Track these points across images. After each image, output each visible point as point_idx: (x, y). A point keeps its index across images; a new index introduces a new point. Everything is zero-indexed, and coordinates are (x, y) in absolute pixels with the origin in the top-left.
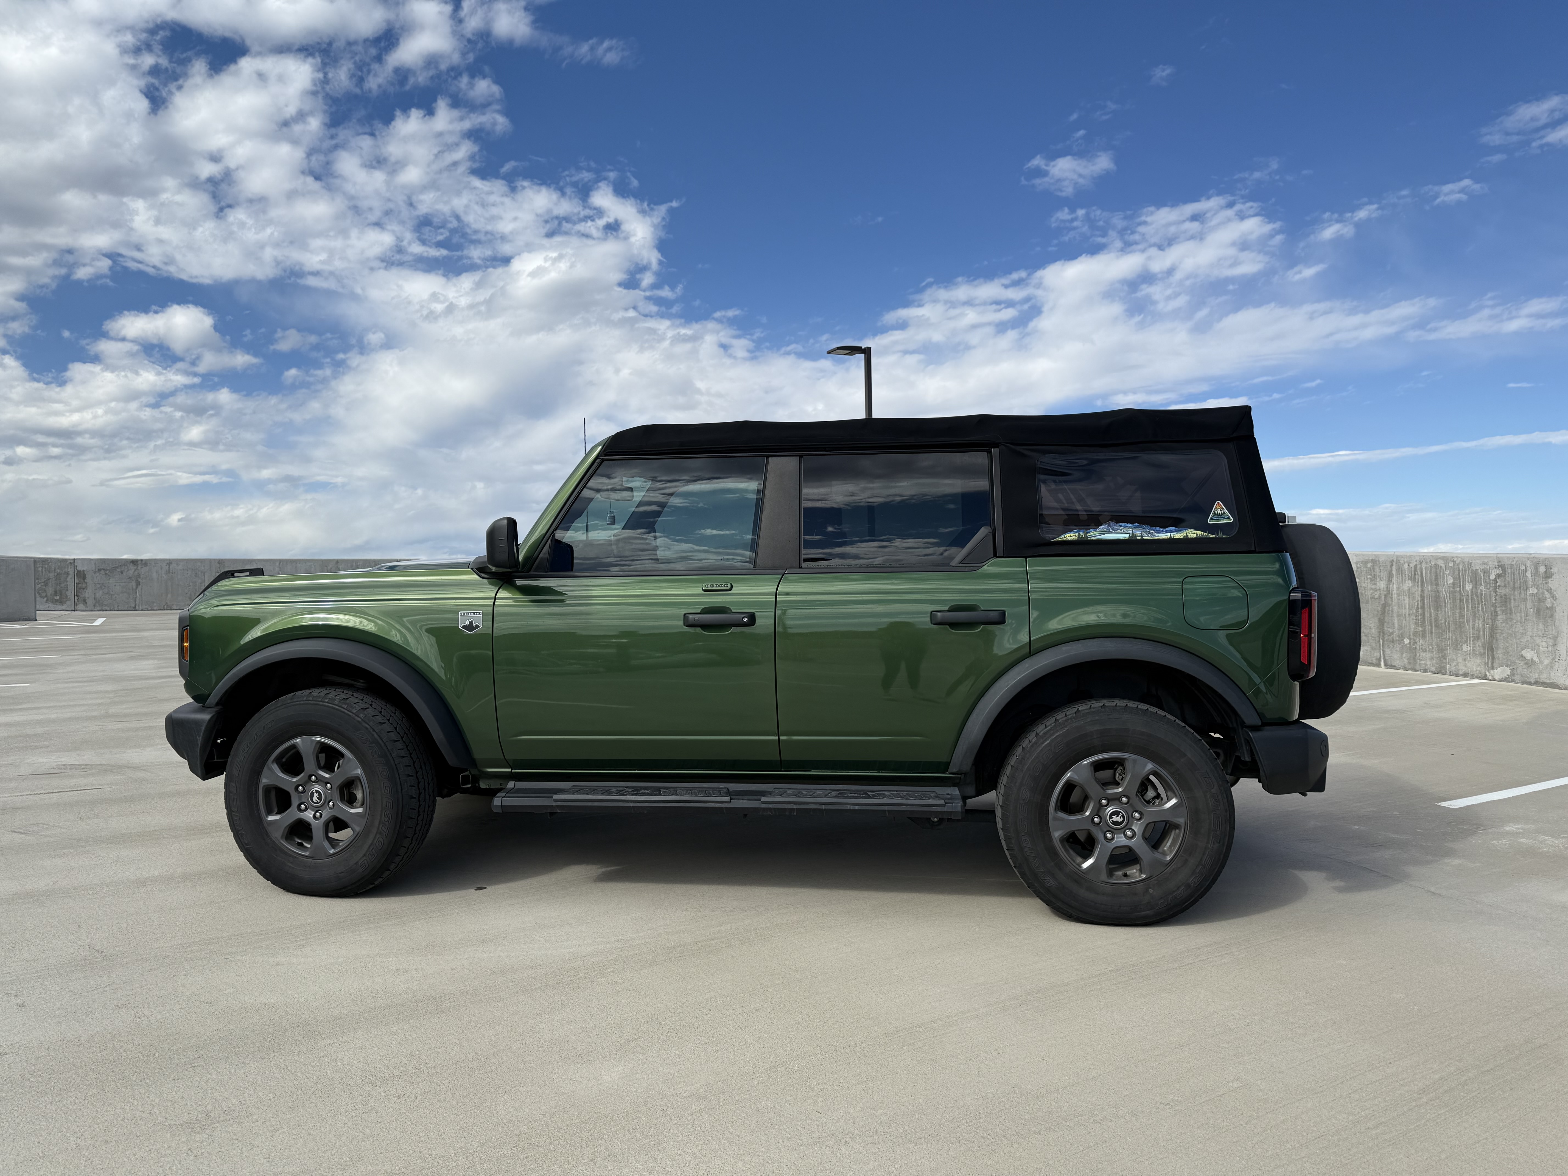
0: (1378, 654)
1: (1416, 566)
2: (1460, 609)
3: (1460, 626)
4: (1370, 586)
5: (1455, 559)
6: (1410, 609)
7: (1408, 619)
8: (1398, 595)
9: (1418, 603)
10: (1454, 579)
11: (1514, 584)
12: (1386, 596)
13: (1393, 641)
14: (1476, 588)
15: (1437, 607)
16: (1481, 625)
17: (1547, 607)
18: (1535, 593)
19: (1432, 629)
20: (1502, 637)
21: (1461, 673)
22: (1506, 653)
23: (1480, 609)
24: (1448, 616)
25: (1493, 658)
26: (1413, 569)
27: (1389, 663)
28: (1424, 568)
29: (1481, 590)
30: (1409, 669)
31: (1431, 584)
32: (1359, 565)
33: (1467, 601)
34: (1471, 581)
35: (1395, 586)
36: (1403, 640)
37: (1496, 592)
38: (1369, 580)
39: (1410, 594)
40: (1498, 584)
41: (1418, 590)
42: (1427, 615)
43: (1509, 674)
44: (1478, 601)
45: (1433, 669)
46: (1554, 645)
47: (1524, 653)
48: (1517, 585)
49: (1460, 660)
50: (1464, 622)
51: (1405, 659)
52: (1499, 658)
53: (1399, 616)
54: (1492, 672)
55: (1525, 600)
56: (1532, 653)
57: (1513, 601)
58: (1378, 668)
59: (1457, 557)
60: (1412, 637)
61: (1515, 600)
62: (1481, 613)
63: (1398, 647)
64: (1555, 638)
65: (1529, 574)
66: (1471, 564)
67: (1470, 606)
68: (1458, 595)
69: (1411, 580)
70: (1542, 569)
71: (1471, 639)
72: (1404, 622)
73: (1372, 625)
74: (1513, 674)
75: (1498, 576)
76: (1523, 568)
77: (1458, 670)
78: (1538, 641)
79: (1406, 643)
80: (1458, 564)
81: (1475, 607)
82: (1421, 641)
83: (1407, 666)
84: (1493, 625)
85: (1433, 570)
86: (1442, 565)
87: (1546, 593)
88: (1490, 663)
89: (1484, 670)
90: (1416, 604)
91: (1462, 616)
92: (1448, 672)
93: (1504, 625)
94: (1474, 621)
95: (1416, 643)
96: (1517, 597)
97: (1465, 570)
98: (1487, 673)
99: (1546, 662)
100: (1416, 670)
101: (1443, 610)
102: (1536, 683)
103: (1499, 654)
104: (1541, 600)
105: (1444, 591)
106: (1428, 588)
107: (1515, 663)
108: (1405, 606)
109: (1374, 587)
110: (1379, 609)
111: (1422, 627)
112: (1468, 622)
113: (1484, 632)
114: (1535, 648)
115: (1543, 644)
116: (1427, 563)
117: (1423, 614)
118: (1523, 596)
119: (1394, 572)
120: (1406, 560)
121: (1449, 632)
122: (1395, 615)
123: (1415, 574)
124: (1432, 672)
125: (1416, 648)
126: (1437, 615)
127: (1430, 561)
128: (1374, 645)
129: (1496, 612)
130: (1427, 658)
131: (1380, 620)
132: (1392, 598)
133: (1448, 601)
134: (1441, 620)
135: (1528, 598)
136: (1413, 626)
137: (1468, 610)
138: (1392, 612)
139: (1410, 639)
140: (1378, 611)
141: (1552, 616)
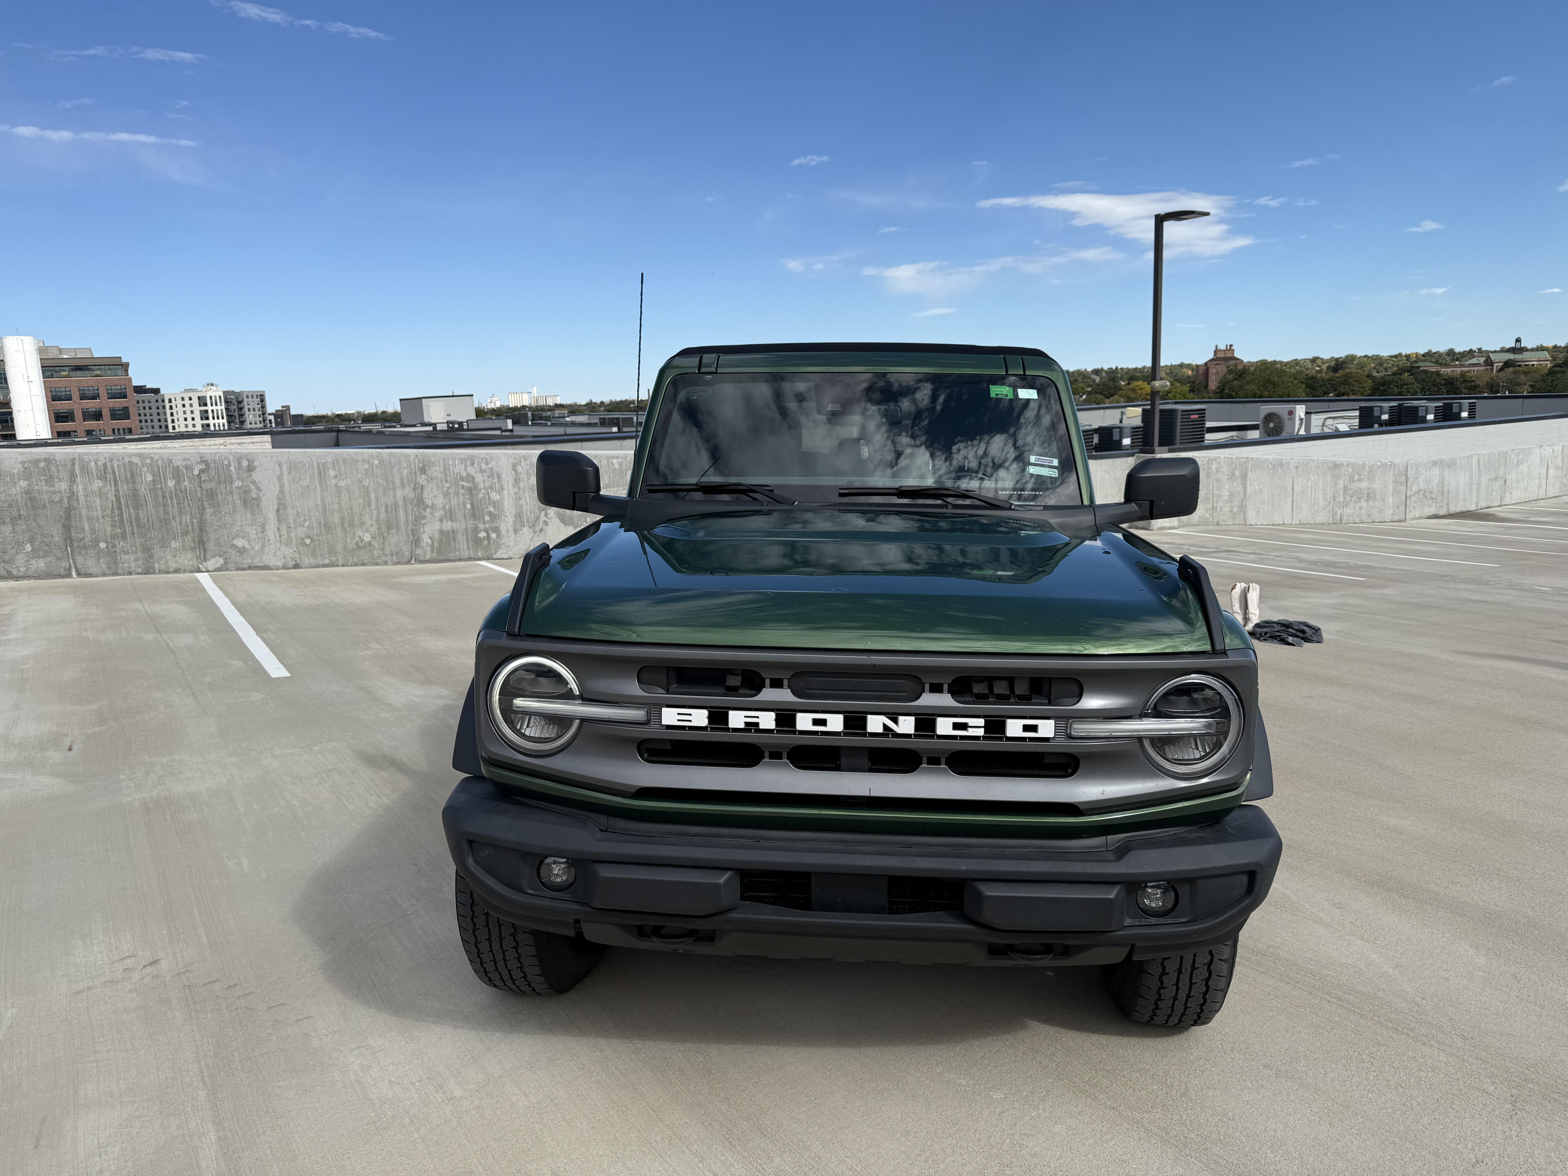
0: (68, 564)
1: (105, 465)
2: (164, 506)
3: (165, 523)
4: (45, 488)
5: (153, 456)
6: (103, 511)
7: (101, 521)
8: (86, 496)
9: (113, 504)
10: (154, 476)
11: (219, 477)
12: (69, 498)
13: (85, 547)
14: (180, 484)
15: (137, 506)
16: (188, 520)
17: (253, 498)
18: (240, 485)
19: (133, 529)
20: (212, 530)
21: (171, 570)
22: (218, 544)
23: (186, 504)
24: (152, 515)
25: (205, 551)
26: (102, 467)
27: (83, 571)
28: (116, 466)
29: (186, 486)
30: (109, 575)
31: (127, 482)
32: (26, 466)
33: (171, 497)
34: (174, 478)
35: (80, 487)
36: (98, 545)
37: (201, 487)
38: (44, 482)
39: (101, 494)
40: (202, 479)
41: (111, 490)
42: (125, 515)
43: (223, 563)
44: (183, 497)
45: (140, 570)
46: (263, 531)
47: (235, 542)
48: (222, 479)
49: (169, 557)
50: (169, 519)
51: (103, 565)
52: (210, 550)
53: (89, 519)
54: (205, 564)
55: (231, 493)
56: (243, 541)
57: (219, 495)
58: (68, 580)
59: (155, 453)
60: (109, 540)
61: (221, 493)
62: (187, 508)
63: (92, 552)
64: (263, 526)
65: (232, 468)
66: (171, 460)
67: (175, 502)
68: (160, 493)
69: (101, 479)
70: (245, 463)
71: (180, 535)
72: (97, 525)
73: (54, 533)
74: (226, 563)
75: (202, 471)
76: (226, 462)
77: (169, 567)
78: (248, 529)
79: (102, 547)
80: (157, 461)
81: (181, 503)
82: (121, 543)
83: (106, 572)
84: (201, 519)
85: (128, 467)
86: (137, 462)
87: (251, 485)
88: (202, 556)
89: (196, 564)
90: (111, 505)
91: (166, 513)
92: (157, 571)
93: (213, 518)
94: (180, 516)
95: (115, 546)
96: (223, 491)
97: (166, 467)
98: (200, 566)
99: (257, 547)
100: (118, 575)
101: (144, 508)
102: (250, 568)
103: (211, 546)
104: (247, 492)
105: (143, 489)
106: (123, 488)
107: (227, 552)
108: (96, 508)
109: (51, 489)
110: (62, 514)
111: (121, 529)
112: (174, 518)
113: (192, 526)
114: (245, 536)
115: (252, 532)
116: (119, 460)
117: (121, 515)
118: (228, 489)
119: (77, 471)
120: (91, 458)
121: (154, 530)
122: (84, 519)
123: (105, 473)
124: (138, 574)
125: (115, 551)
126: (138, 514)
127: (123, 458)
128: (60, 555)
129: (203, 505)
130: (129, 560)
131: (64, 526)
132: (78, 501)
133: (149, 498)
134: (144, 519)
135: (234, 490)
136: (109, 529)
137: (173, 507)
138: (80, 515)
139: (107, 543)
140: (61, 516)
141: (258, 506)
